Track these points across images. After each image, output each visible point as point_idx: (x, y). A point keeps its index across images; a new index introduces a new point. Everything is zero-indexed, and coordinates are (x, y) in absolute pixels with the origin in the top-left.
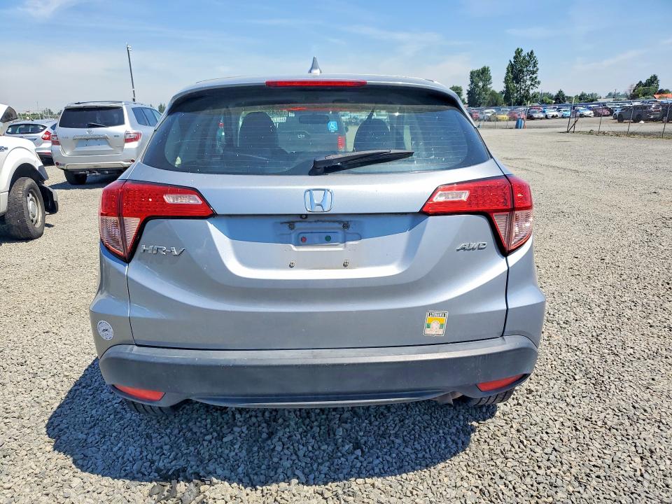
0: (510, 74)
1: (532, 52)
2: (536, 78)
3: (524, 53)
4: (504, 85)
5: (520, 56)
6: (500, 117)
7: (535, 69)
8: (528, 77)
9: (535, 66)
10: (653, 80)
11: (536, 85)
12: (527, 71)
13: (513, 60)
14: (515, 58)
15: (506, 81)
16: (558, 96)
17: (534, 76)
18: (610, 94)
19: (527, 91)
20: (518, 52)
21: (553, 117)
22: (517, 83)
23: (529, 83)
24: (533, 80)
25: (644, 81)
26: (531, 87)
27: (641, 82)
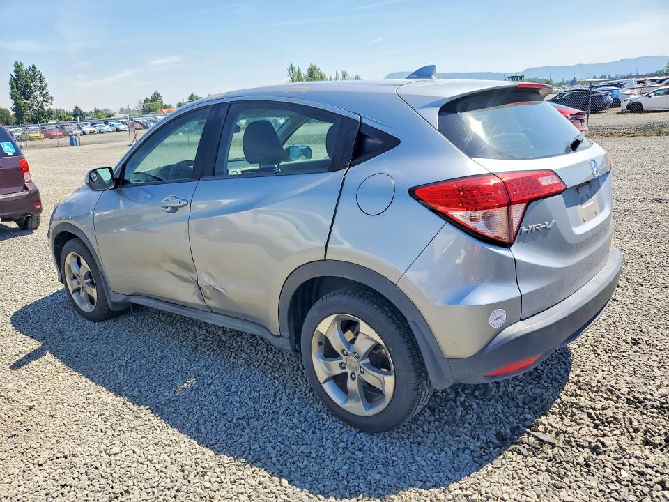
0: (15, 89)
1: (34, 66)
2: (47, 93)
3: (25, 67)
4: (11, 101)
5: (22, 70)
6: (33, 135)
7: (43, 84)
8: (38, 93)
9: (41, 82)
10: (156, 97)
11: (50, 101)
12: (35, 86)
13: (14, 75)
14: (16, 72)
15: (13, 97)
16: (75, 111)
17: (44, 92)
18: (121, 110)
19: (41, 107)
20: (18, 67)
21: (91, 132)
22: (27, 99)
23: (40, 99)
24: (44, 96)
25: (149, 98)
26: (44, 103)
27: (147, 98)
